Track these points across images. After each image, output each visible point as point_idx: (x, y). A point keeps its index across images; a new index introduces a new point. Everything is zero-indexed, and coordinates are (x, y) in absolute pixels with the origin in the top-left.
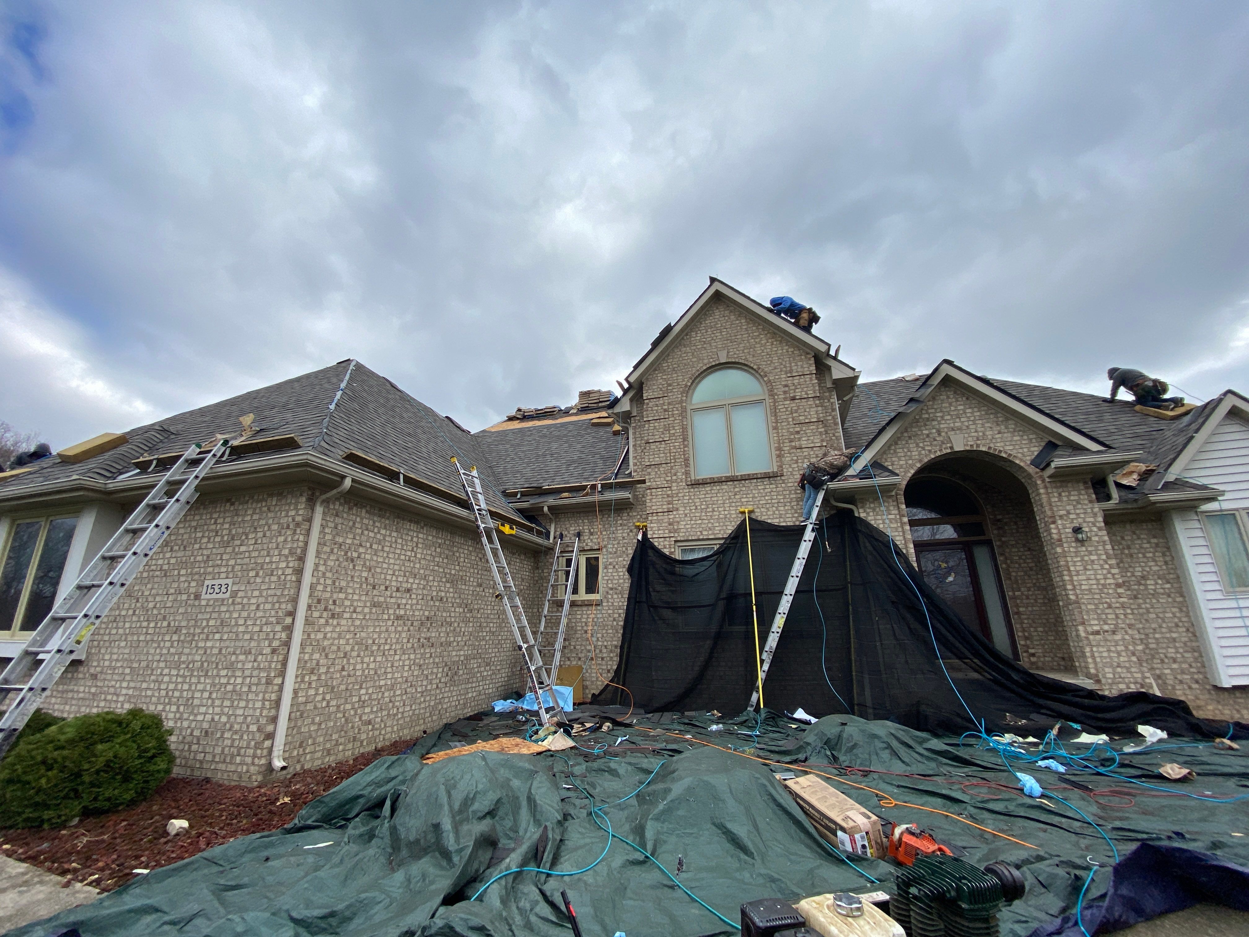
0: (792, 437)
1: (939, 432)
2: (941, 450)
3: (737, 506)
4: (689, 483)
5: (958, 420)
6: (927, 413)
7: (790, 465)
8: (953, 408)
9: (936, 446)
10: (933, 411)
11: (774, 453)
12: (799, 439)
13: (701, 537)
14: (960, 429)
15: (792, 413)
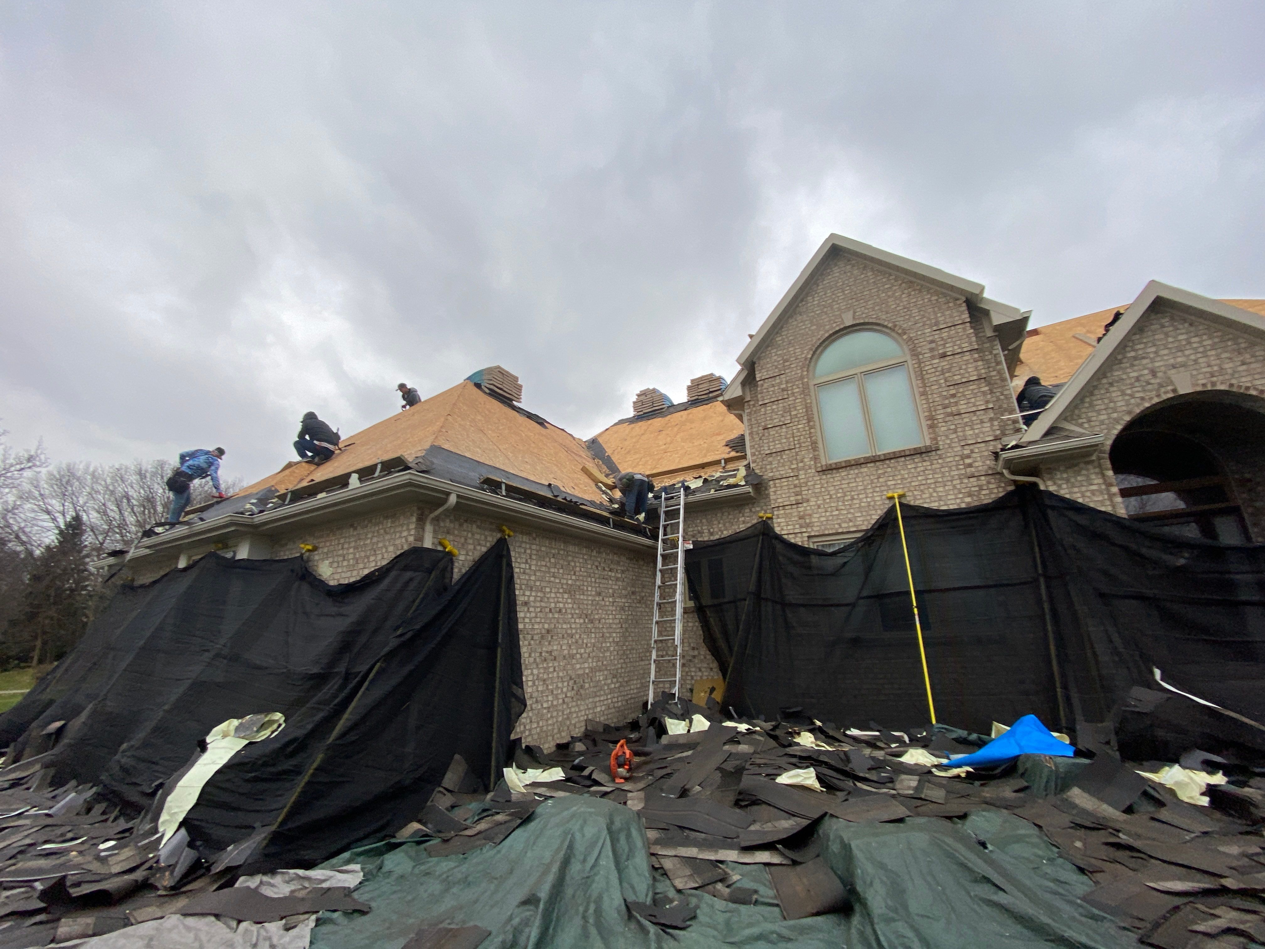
0: (947, 402)
1: (1154, 373)
2: (1158, 396)
3: (882, 491)
4: (819, 469)
5: (1179, 354)
6: (1134, 350)
7: (947, 436)
8: (1170, 340)
9: (1151, 391)
10: (1142, 346)
11: (925, 423)
12: (956, 403)
13: (840, 530)
14: (1184, 365)
15: (943, 374)
